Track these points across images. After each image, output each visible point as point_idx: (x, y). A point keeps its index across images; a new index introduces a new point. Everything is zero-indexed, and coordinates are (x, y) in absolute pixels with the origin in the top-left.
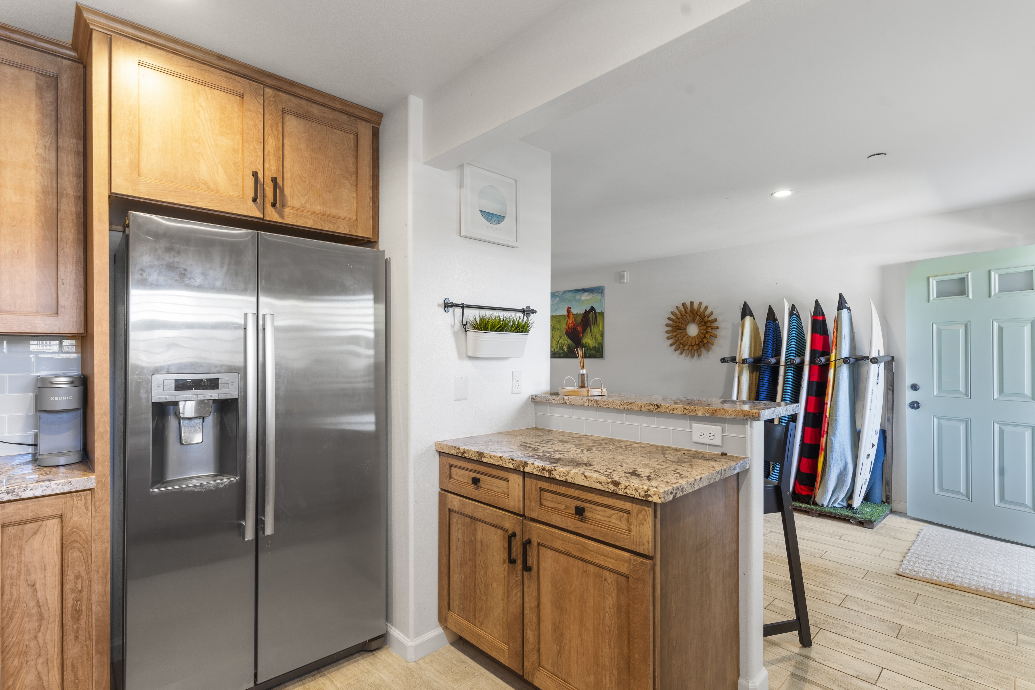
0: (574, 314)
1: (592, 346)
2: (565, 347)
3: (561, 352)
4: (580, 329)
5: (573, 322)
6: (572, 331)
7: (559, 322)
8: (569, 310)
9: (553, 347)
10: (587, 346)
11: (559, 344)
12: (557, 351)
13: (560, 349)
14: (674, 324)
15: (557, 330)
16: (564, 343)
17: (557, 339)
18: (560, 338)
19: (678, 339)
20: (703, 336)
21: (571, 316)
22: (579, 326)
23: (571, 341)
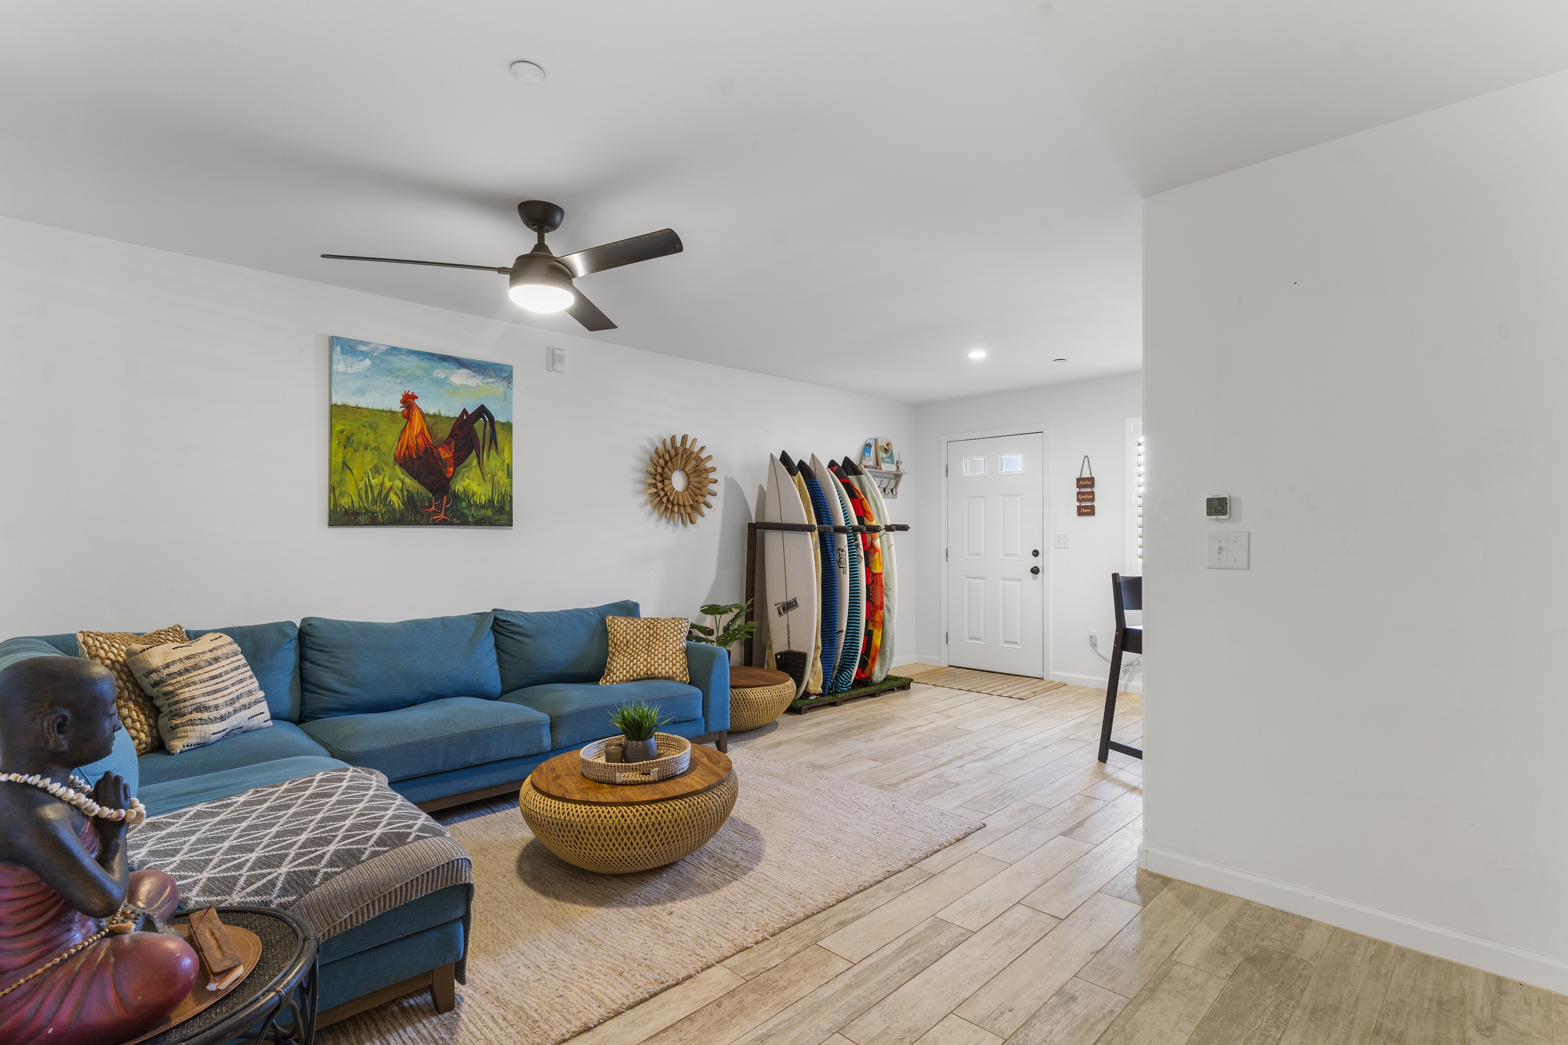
0: (428, 415)
1: (483, 499)
2: (392, 497)
3: (378, 508)
4: (448, 456)
5: (422, 433)
6: (419, 457)
7: (373, 427)
8: (408, 400)
9: (337, 493)
10: (468, 498)
11: (371, 487)
12: (365, 508)
13: (376, 501)
14: (659, 470)
15: (361, 449)
16: (391, 488)
17: (365, 473)
18: (376, 470)
19: (666, 494)
20: (698, 492)
21: (417, 418)
22: (443, 447)
23: (416, 481)
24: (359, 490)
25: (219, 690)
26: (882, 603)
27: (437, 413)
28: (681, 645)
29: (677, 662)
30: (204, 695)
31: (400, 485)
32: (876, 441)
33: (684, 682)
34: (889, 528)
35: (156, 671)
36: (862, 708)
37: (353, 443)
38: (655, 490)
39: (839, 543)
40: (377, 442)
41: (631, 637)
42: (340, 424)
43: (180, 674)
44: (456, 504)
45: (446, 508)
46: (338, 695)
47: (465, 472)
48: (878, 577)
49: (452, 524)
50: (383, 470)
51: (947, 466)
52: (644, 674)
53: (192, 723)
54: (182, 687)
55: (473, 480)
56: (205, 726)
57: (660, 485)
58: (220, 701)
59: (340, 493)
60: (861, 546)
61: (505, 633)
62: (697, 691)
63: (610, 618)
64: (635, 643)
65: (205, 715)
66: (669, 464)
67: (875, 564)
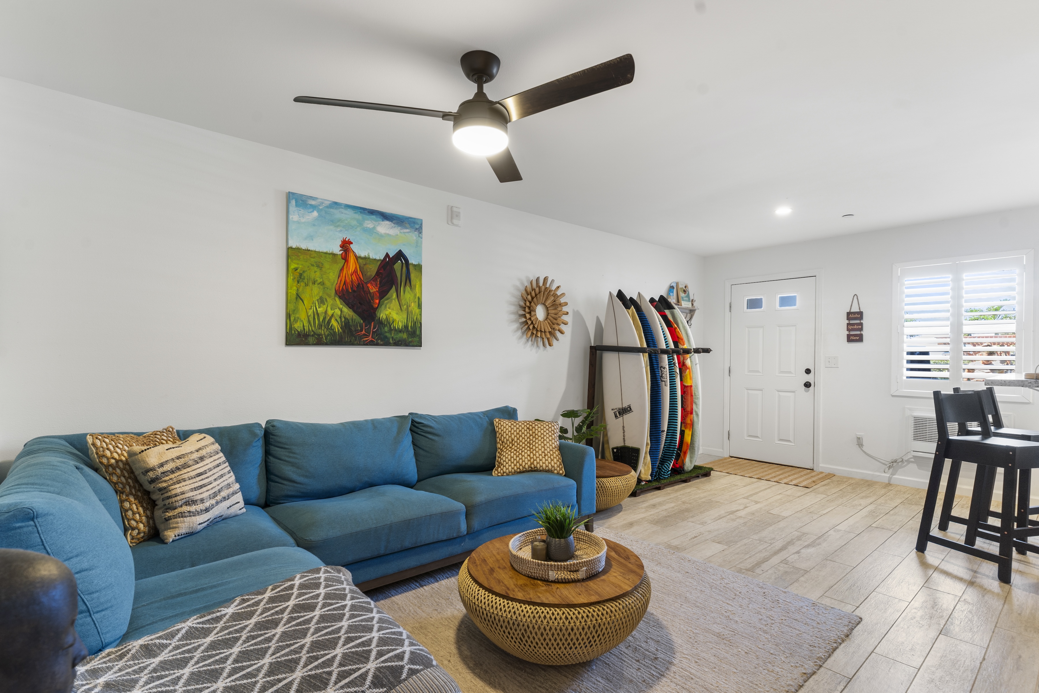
0: (360, 257)
1: (400, 324)
2: (333, 322)
3: (322, 331)
4: (374, 290)
5: (355, 272)
6: (354, 291)
7: (320, 266)
8: (346, 245)
9: (292, 319)
10: (389, 324)
11: (318, 314)
12: (313, 331)
13: (322, 326)
14: (528, 304)
15: (310, 284)
16: (333, 315)
17: (313, 303)
18: (322, 301)
19: (532, 323)
20: (555, 321)
21: (352, 260)
22: (371, 283)
23: (351, 310)
24: (308, 317)
25: (204, 486)
26: (692, 409)
27: (367, 256)
28: (556, 444)
29: (554, 458)
30: (192, 490)
31: (339, 313)
32: (677, 284)
33: (561, 474)
34: (697, 351)
35: (153, 469)
36: (682, 492)
37: (304, 279)
38: (524, 320)
39: (661, 362)
40: (322, 278)
41: (515, 436)
42: (294, 263)
43: (172, 472)
44: (381, 329)
45: (373, 332)
46: (296, 485)
47: (387, 303)
48: (689, 389)
49: (377, 344)
50: (326, 301)
51: (730, 304)
52: (529, 467)
53: (182, 515)
54: (174, 484)
55: (393, 310)
56: (193, 517)
57: (528, 316)
58: (205, 495)
59: (295, 319)
60: (677, 365)
61: (419, 433)
62: (572, 482)
63: (497, 420)
64: (518, 441)
65: (193, 508)
66: (535, 299)
67: (686, 379)
